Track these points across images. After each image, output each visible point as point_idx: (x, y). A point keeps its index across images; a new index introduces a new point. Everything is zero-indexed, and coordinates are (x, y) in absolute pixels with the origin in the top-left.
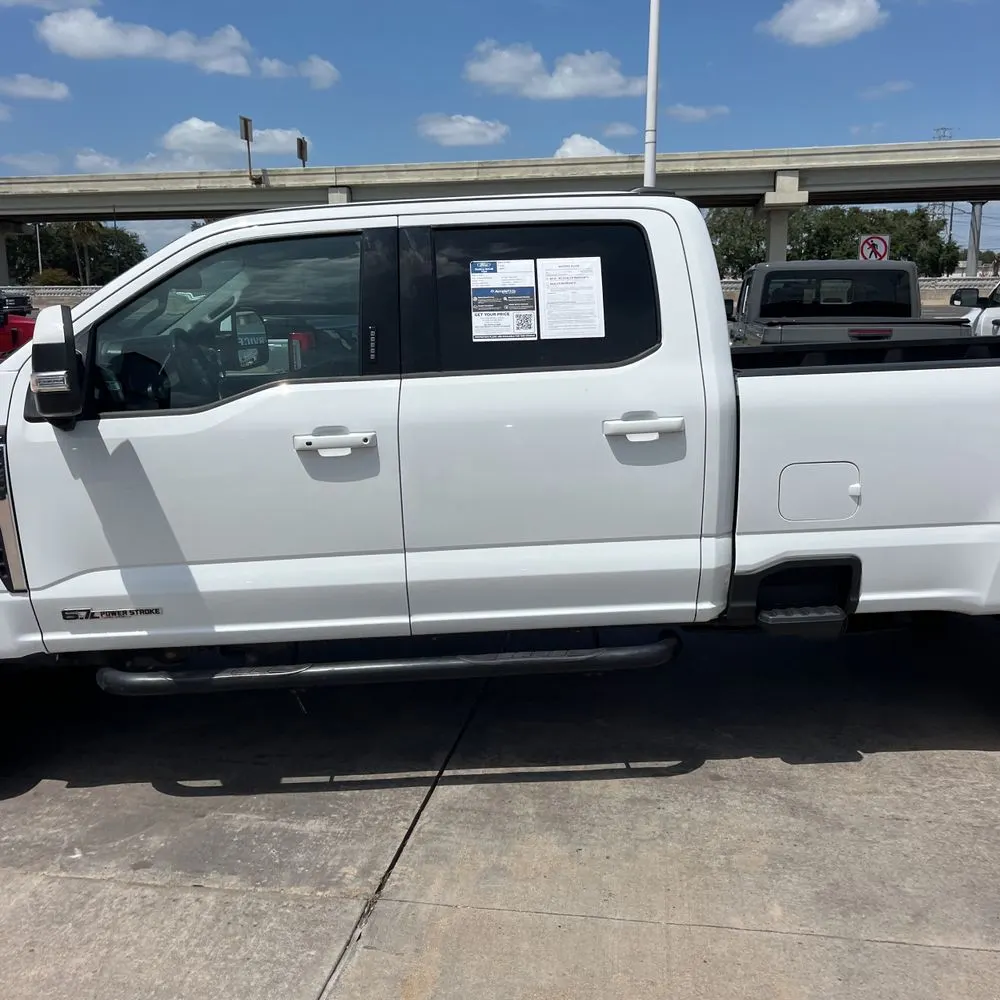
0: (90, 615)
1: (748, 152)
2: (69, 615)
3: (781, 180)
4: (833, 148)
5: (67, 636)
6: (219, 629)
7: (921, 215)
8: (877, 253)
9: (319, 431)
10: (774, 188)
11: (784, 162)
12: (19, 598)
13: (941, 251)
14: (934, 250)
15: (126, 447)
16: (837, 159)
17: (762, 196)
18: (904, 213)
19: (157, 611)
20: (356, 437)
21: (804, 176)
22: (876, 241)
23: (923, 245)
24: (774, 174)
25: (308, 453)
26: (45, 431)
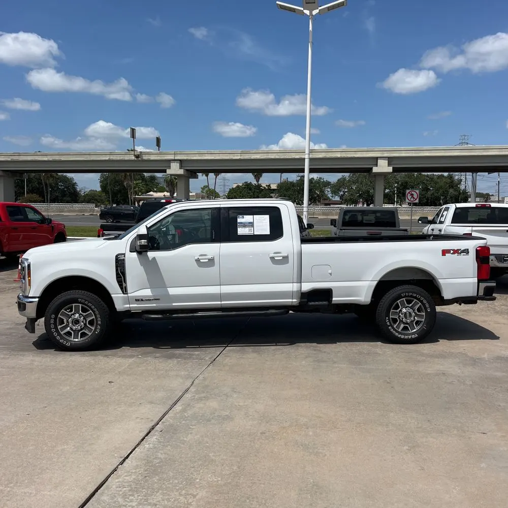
0: (142, 300)
1: (365, 149)
2: (137, 300)
3: (380, 162)
4: (402, 148)
5: (136, 305)
6: (174, 304)
7: (450, 177)
8: (413, 198)
9: (201, 255)
10: (377, 165)
11: (381, 154)
12: (125, 295)
13: (460, 194)
14: (456, 193)
15: (154, 259)
16: (405, 153)
17: (372, 168)
18: (443, 176)
19: (159, 299)
20: (210, 257)
21: (390, 160)
22: (413, 193)
23: (451, 191)
24: (377, 159)
25: (198, 261)
26: (135, 254)
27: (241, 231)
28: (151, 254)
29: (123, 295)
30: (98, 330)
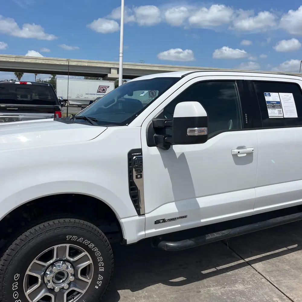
0: (164, 221)
1: (103, 61)
2: (157, 222)
3: (112, 70)
6: (202, 221)
10: (110, 73)
11: (113, 65)
12: (142, 217)
15: (183, 155)
17: (107, 75)
19: (186, 217)
22: (153, 92)
24: (110, 68)
25: (235, 156)
27: (273, 113)
28: (178, 149)
29: (138, 218)
30: (100, 283)
